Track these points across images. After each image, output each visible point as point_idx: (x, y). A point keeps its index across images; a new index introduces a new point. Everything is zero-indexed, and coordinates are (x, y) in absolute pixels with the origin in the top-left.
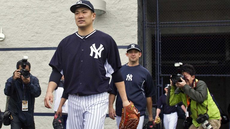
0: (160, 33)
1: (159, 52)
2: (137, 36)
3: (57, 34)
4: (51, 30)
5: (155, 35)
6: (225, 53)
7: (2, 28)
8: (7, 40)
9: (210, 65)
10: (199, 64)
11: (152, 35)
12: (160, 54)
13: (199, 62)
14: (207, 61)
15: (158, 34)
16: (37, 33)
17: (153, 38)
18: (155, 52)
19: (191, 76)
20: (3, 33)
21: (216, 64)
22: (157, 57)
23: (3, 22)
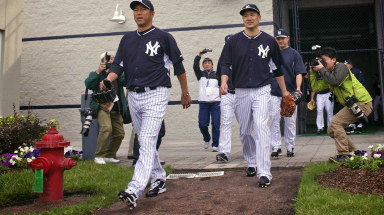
0: (298, 7)
1: (297, 28)
2: (272, 11)
3: (184, 14)
4: (177, 9)
5: (292, 10)
6: (369, 26)
7: (122, 9)
8: (128, 22)
9: (353, 39)
10: (341, 39)
11: (289, 10)
12: (298, 30)
13: (341, 37)
14: (350, 35)
15: (296, 7)
16: (161, 13)
17: (290, 13)
18: (293, 29)
19: (331, 59)
20: (123, 15)
21: (359, 38)
22: (295, 33)
23: (122, 3)
